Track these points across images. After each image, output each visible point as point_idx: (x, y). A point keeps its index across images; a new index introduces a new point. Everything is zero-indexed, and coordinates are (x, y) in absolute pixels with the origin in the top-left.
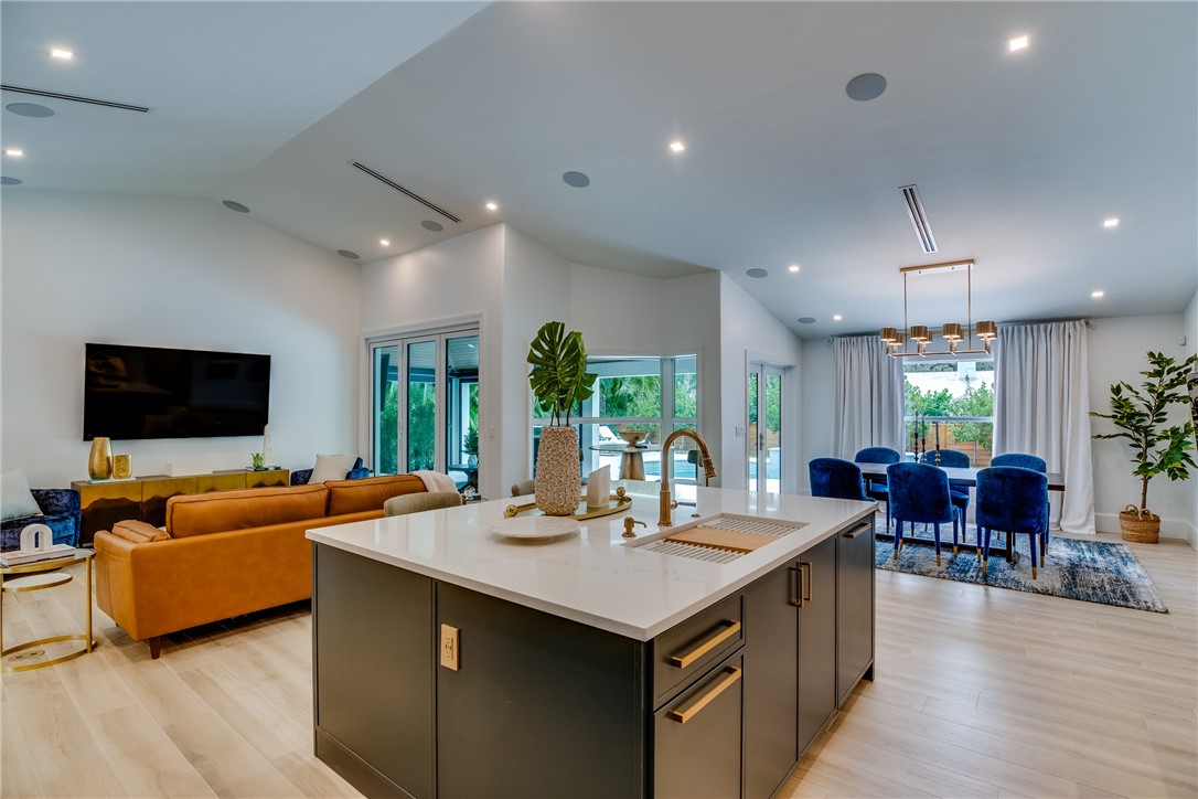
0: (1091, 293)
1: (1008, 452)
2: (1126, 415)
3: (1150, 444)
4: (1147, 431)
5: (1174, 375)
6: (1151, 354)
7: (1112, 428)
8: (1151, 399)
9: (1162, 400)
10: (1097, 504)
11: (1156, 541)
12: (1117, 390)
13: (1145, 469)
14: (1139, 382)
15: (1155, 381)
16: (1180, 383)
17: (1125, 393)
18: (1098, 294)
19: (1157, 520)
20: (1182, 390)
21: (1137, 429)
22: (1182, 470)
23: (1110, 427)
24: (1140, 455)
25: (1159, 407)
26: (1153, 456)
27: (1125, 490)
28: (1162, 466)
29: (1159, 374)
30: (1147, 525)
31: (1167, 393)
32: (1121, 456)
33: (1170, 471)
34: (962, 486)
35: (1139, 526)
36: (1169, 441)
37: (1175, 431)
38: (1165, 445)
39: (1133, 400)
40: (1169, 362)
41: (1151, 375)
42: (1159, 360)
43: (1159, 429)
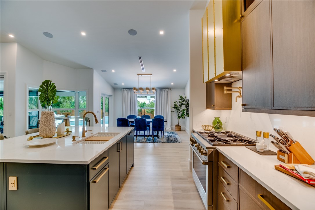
0: (171, 83)
1: (157, 115)
2: (176, 107)
3: (180, 113)
4: (179, 110)
5: (183, 100)
6: (180, 96)
7: (174, 110)
8: (180, 104)
9: (181, 104)
10: (172, 125)
11: (180, 131)
12: (175, 102)
13: (179, 117)
14: (178, 101)
15: (180, 101)
16: (184, 101)
17: (176, 103)
18: (172, 84)
19: (181, 127)
20: (184, 103)
21: (178, 110)
22: (184, 117)
23: (174, 109)
24: (178, 115)
25: (181, 106)
26: (180, 115)
27: (176, 122)
28: (181, 117)
29: (181, 99)
30: (179, 128)
31: (182, 103)
32: (175, 115)
33: (182, 117)
34: (149, 122)
35: (178, 128)
36: (182, 112)
37: (183, 110)
38: (182, 113)
39: (177, 104)
40: (182, 97)
41: (180, 100)
42: (181, 97)
43: (181, 110)
